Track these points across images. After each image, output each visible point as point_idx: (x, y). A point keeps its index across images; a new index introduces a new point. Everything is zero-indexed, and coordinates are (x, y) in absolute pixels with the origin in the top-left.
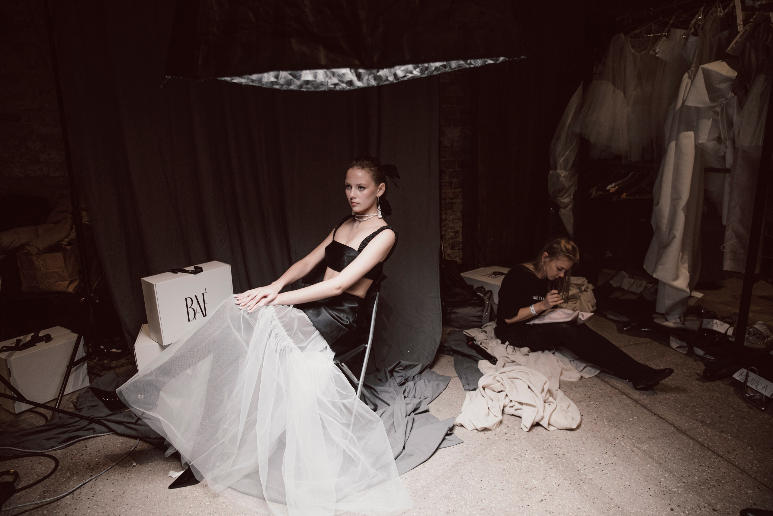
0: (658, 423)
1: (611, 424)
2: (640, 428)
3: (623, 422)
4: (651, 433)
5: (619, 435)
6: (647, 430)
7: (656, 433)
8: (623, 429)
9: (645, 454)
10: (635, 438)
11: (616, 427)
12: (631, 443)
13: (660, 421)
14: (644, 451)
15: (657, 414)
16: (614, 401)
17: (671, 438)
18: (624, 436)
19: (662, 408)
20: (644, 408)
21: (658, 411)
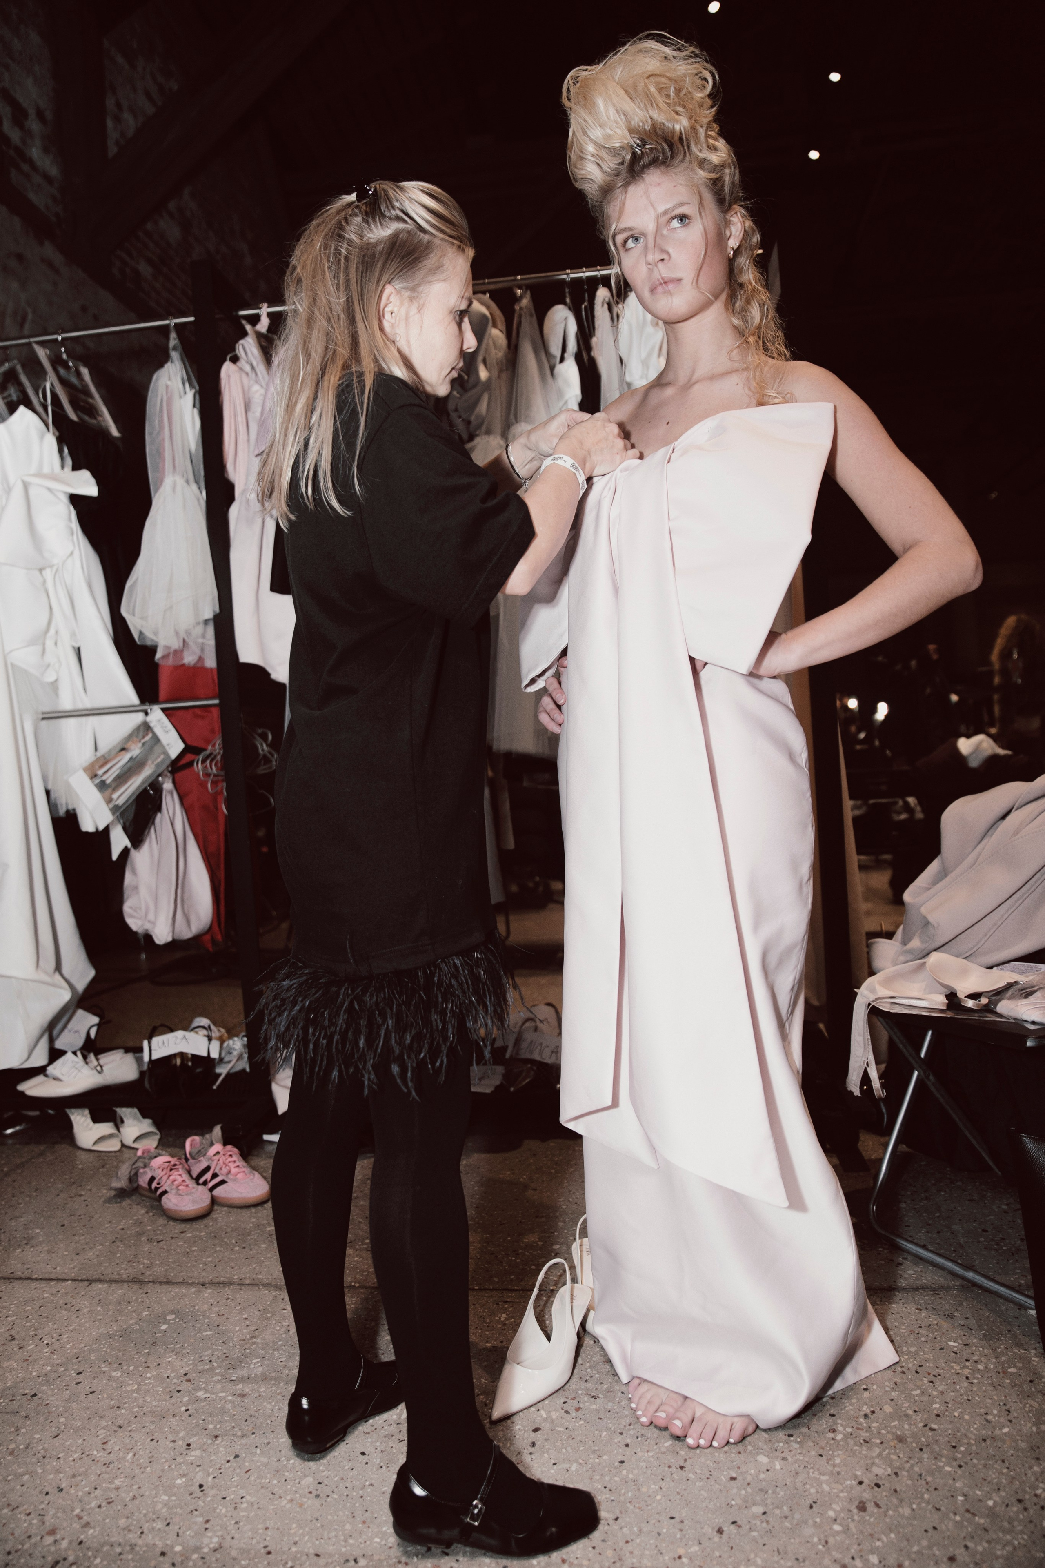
0: (228, 1299)
1: (131, 1368)
2: (205, 1334)
3: (154, 1344)
4: (237, 1329)
5: (175, 1381)
6: (221, 1327)
7: (247, 1323)
8: (170, 1359)
9: (273, 1382)
10: (217, 1363)
11: (148, 1367)
12: (219, 1381)
13: (227, 1291)
14: (265, 1378)
15: (207, 1280)
16: (86, 1310)
18: (186, 1374)
19: (205, 1264)
20: (168, 1286)
21: (203, 1274)
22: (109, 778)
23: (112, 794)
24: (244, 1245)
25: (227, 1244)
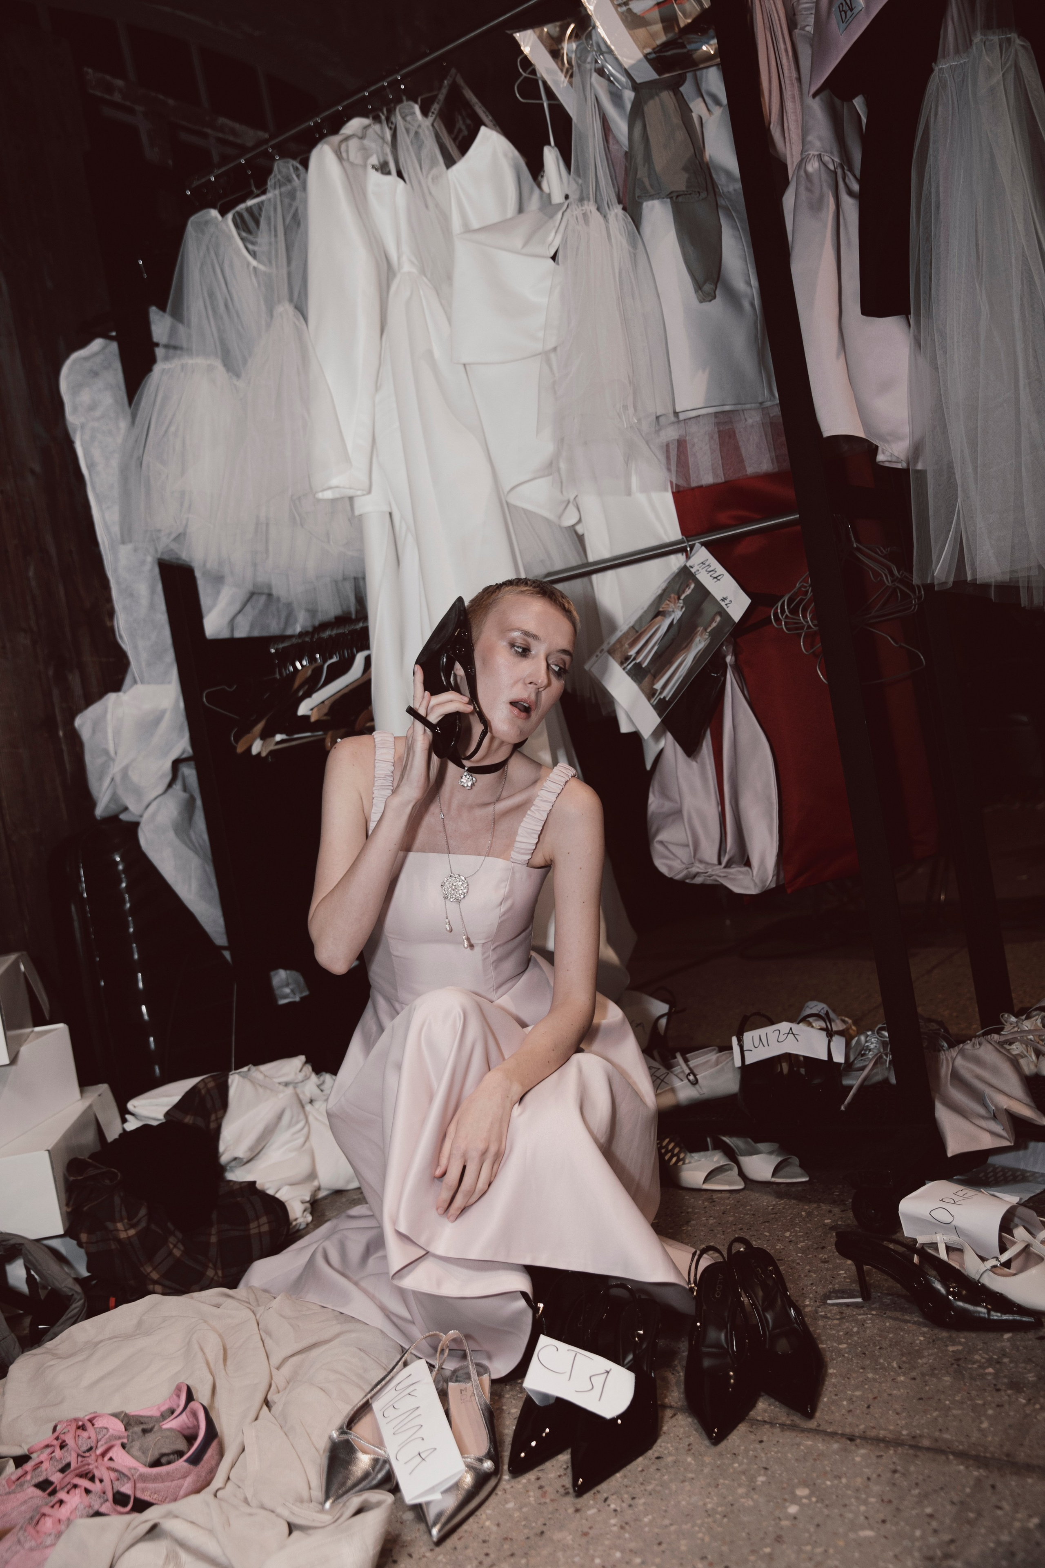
3: (779, 1539)
7: (934, 1524)
15: (857, 1431)
16: (670, 1459)
17: (999, 1512)
19: (851, 1400)
20: (794, 1434)
21: (850, 1419)
22: (645, 659)
23: (653, 684)
24: (914, 1374)
25: (884, 1368)
